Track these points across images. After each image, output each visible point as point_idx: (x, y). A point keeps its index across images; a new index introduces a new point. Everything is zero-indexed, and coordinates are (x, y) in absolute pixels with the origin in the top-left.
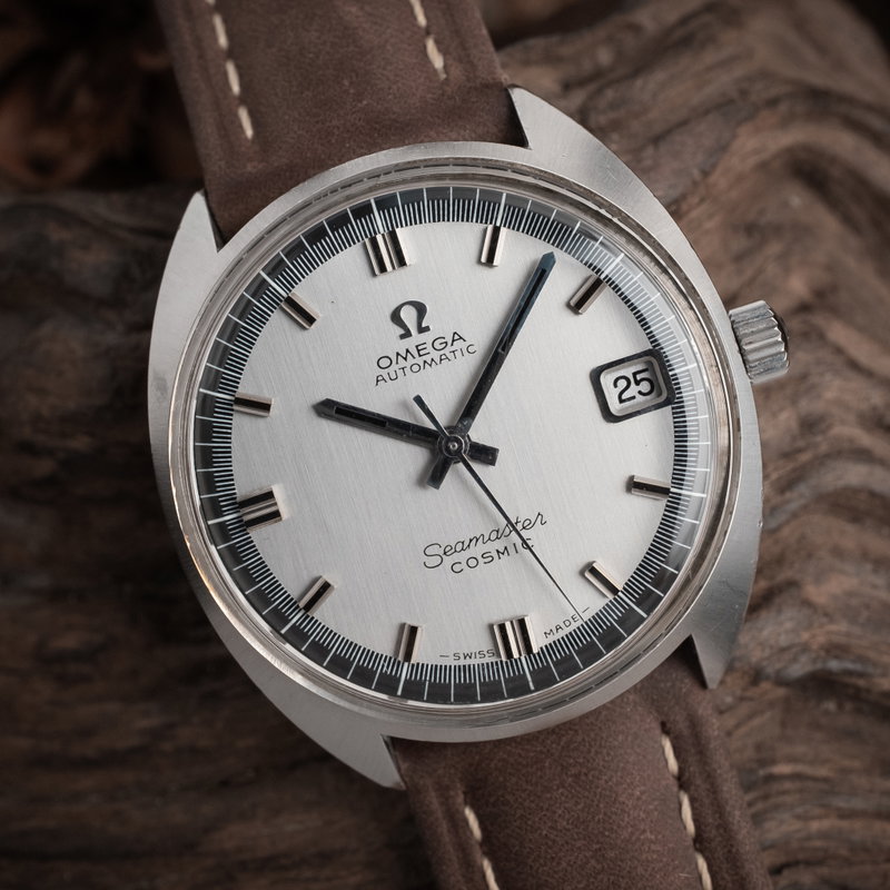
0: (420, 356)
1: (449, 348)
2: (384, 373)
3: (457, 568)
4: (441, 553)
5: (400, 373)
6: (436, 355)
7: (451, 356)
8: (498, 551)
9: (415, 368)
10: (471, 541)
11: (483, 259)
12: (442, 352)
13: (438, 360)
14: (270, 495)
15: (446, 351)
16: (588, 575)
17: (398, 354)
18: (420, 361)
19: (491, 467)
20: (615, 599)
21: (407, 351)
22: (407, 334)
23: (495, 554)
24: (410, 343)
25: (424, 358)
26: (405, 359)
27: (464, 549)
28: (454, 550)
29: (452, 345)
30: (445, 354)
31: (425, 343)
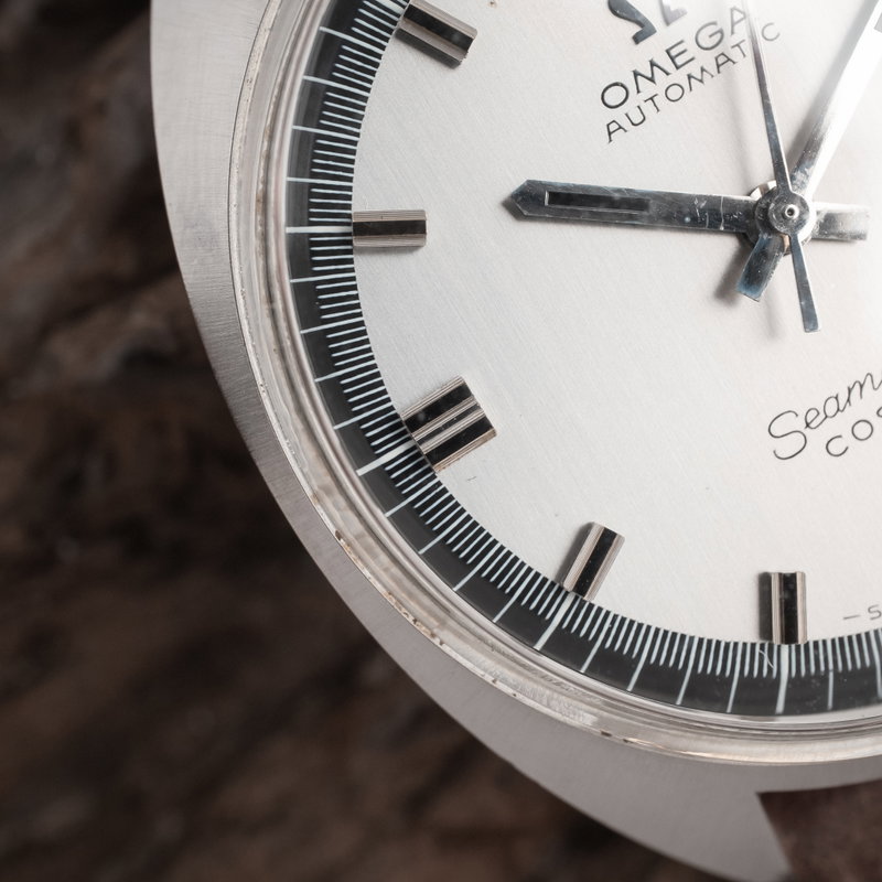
0: (677, 68)
1: (729, 40)
2: (618, 114)
3: (836, 447)
4: (801, 425)
6: (707, 60)
7: (735, 54)
9: (674, 93)
10: (850, 391)
12: (717, 51)
13: (712, 68)
15: (725, 47)
17: (636, 74)
18: (679, 76)
21: (653, 64)
22: (644, 32)
24: (654, 48)
25: (687, 69)
26: (652, 80)
27: (841, 408)
28: (822, 416)
29: (733, 33)
30: (723, 54)
31: (681, 42)
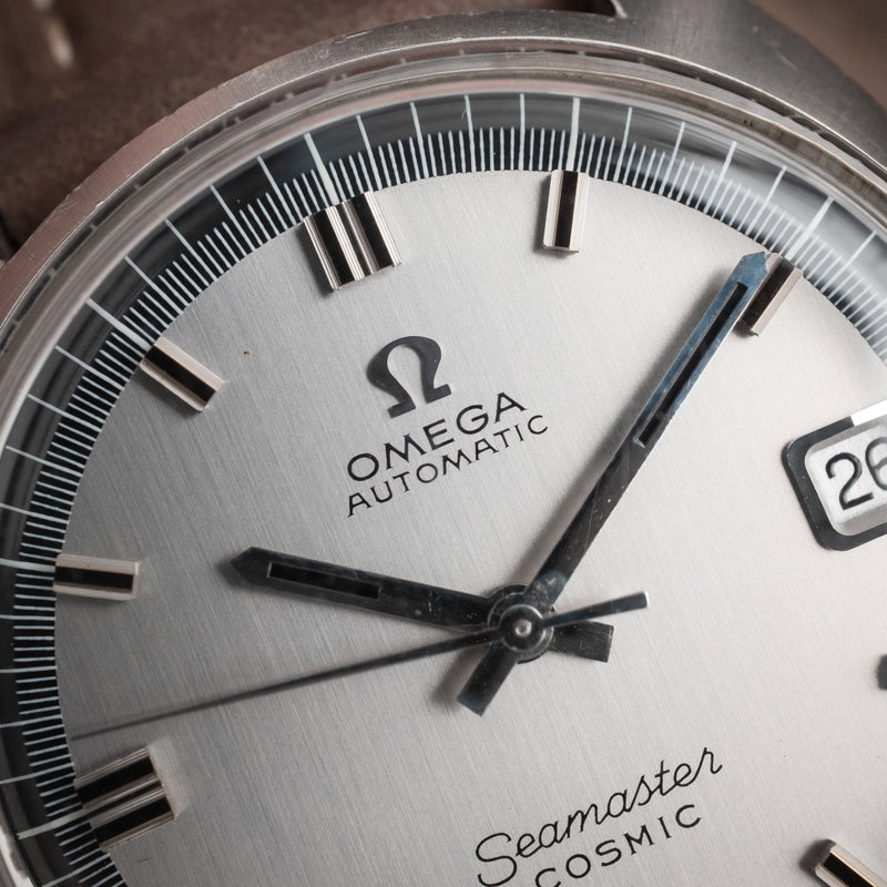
0: (434, 447)
1: (492, 427)
2: (364, 488)
3: (547, 881)
4: (512, 851)
5: (396, 485)
6: (467, 444)
7: (497, 442)
8: (629, 838)
9: (427, 473)
10: (571, 820)
11: (549, 239)
12: (478, 436)
13: (471, 454)
14: (145, 767)
15: (487, 433)
16: (822, 873)
17: (389, 448)
18: (435, 457)
19: (598, 664)
21: (408, 440)
22: (403, 405)
23: (623, 845)
24: (412, 423)
25: (444, 451)
26: (405, 456)
27: (559, 839)
28: (536, 844)
29: (497, 419)
30: (484, 440)
31: (443, 421)
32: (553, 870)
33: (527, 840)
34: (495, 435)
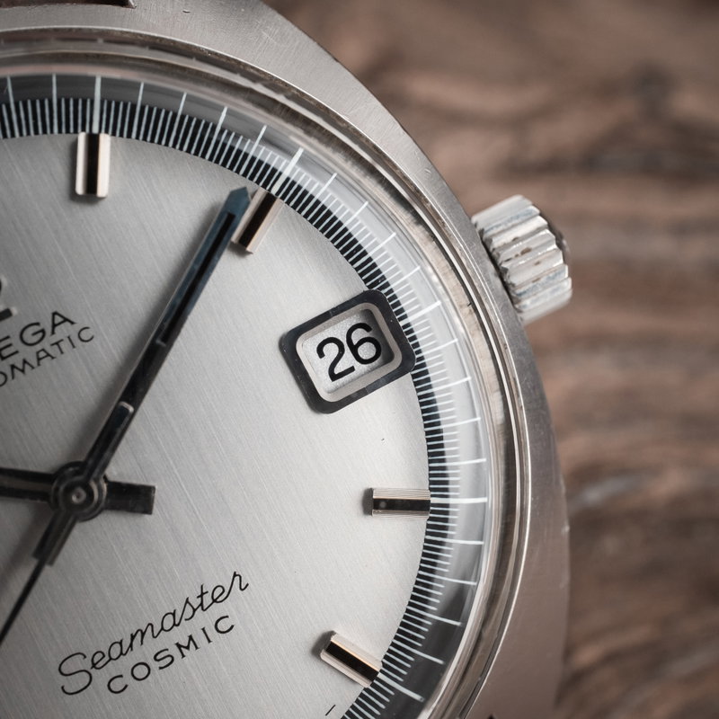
0: (3, 358)
1: (50, 339)
3: (117, 685)
4: (87, 665)
6: (29, 354)
7: (53, 351)
8: (179, 646)
10: (133, 637)
11: (80, 189)
12: (38, 347)
13: (34, 362)
16: (325, 656)
18: (4, 366)
19: (146, 516)
20: (373, 685)
23: (175, 652)
27: (124, 652)
28: (107, 658)
29: (53, 333)
30: (43, 350)
31: (8, 337)
32: (121, 676)
33: (98, 656)
34: (53, 345)
